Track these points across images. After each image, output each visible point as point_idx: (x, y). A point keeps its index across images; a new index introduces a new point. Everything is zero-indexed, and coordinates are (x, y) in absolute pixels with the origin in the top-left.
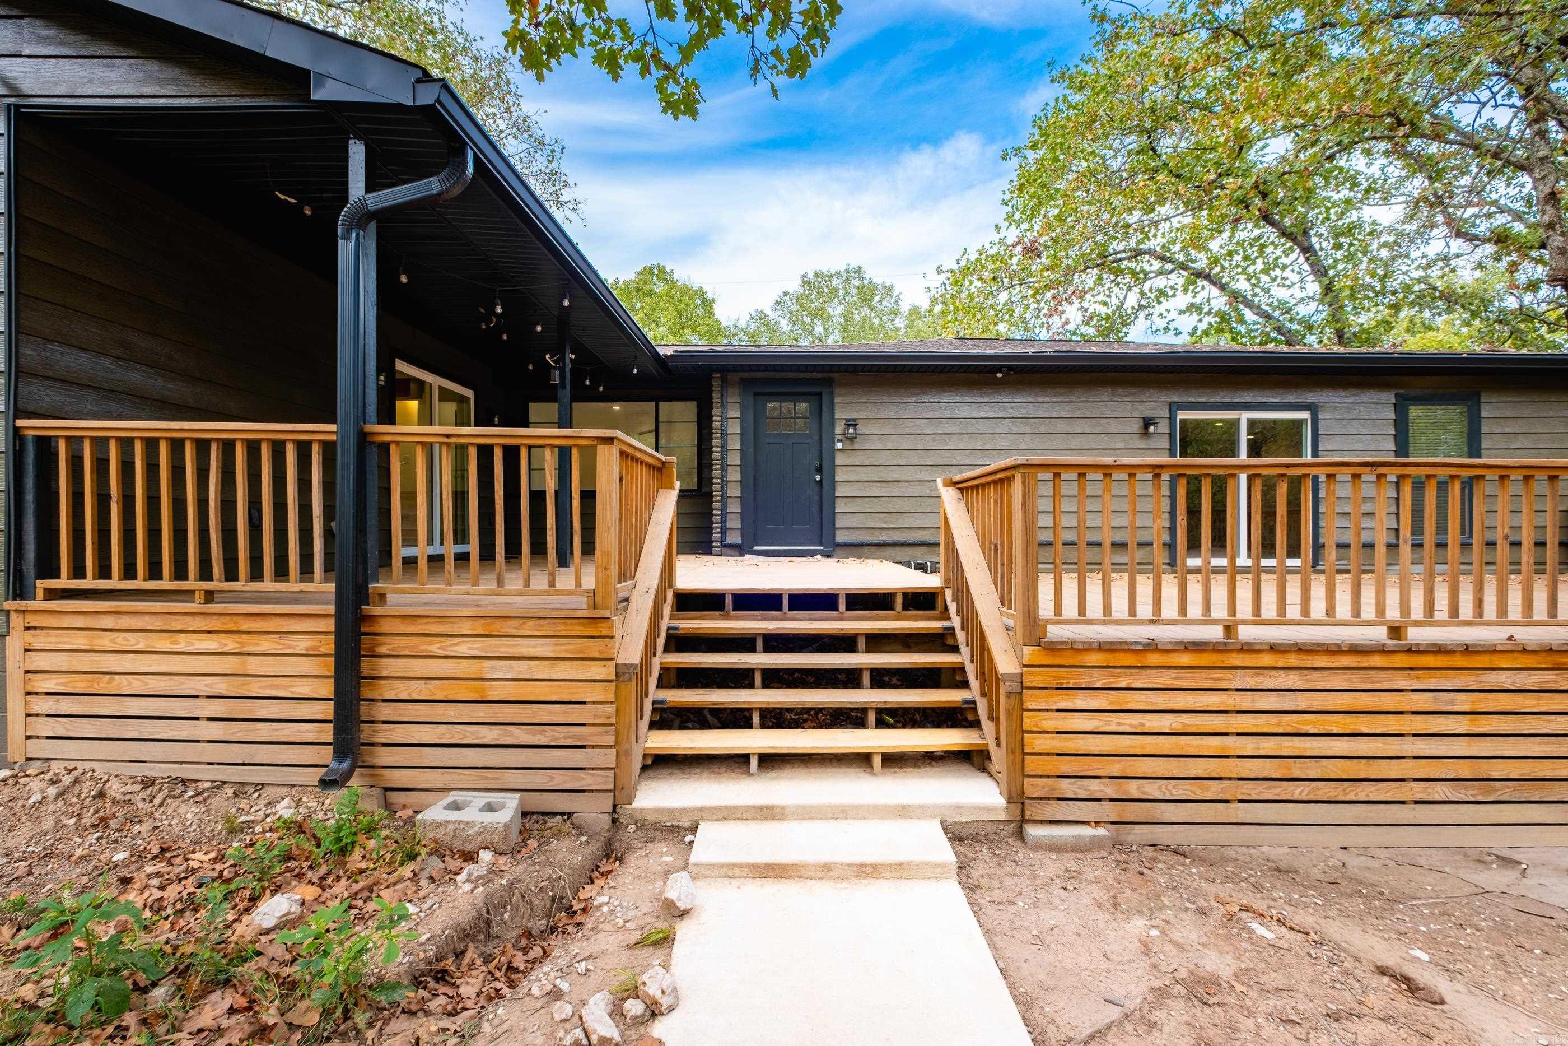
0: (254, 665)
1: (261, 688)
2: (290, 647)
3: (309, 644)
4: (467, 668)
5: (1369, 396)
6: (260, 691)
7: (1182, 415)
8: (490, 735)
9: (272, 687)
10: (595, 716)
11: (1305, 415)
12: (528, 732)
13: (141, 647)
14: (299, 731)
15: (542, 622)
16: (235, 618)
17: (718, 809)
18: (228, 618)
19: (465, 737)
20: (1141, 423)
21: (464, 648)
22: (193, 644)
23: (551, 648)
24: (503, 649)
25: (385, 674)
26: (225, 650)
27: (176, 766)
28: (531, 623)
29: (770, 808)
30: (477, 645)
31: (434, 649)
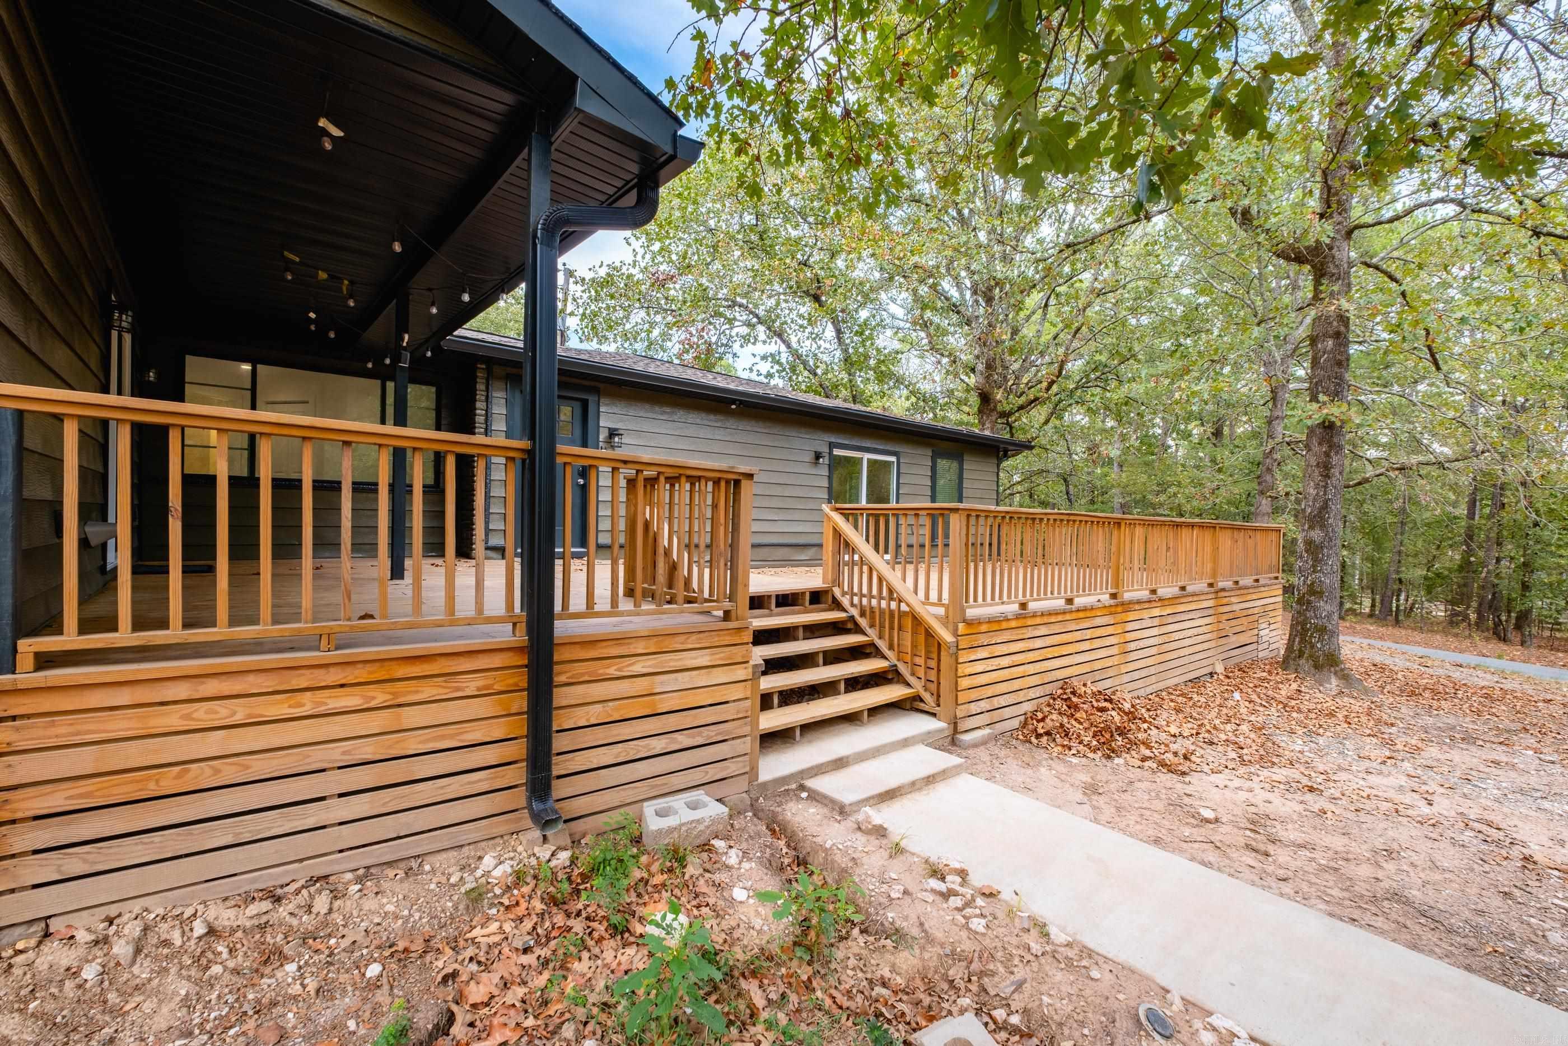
0: (412, 716)
1: (420, 742)
2: (458, 689)
3: (481, 683)
4: (640, 686)
5: (920, 451)
6: (420, 746)
7: (837, 452)
8: (658, 745)
9: (435, 739)
10: (738, 712)
11: (893, 459)
12: (689, 736)
13: (239, 718)
14: (469, 783)
15: (702, 635)
16: (386, 664)
17: (812, 768)
18: (378, 664)
19: (638, 751)
20: (813, 455)
21: (639, 668)
22: (326, 704)
23: (708, 658)
24: (672, 664)
25: (564, 703)
26: (373, 704)
27: (296, 865)
28: (694, 637)
29: (840, 759)
30: (649, 663)
31: (612, 671)
